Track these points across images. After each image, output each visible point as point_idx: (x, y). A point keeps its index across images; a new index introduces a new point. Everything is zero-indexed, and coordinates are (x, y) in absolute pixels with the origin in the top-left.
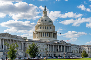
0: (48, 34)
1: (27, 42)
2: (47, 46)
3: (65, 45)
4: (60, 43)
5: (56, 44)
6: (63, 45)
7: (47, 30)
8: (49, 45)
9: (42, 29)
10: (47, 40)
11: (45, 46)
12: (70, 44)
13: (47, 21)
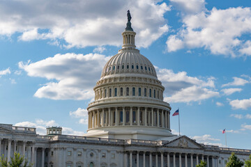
0: (134, 114)
1: (56, 145)
2: (126, 155)
3: (192, 152)
4: (176, 144)
5: (160, 150)
6: (187, 152)
7: (131, 101)
8: (135, 153)
9: (122, 95)
10: (132, 134)
11: (122, 155)
12: (215, 149)
13: (135, 67)
